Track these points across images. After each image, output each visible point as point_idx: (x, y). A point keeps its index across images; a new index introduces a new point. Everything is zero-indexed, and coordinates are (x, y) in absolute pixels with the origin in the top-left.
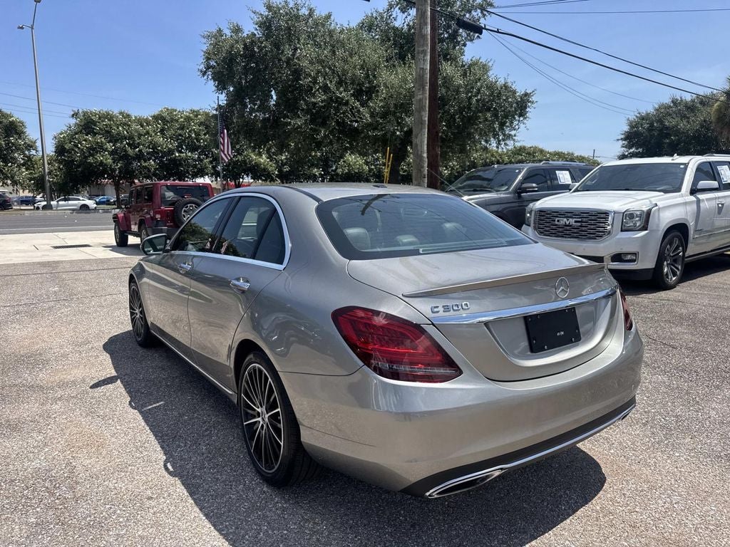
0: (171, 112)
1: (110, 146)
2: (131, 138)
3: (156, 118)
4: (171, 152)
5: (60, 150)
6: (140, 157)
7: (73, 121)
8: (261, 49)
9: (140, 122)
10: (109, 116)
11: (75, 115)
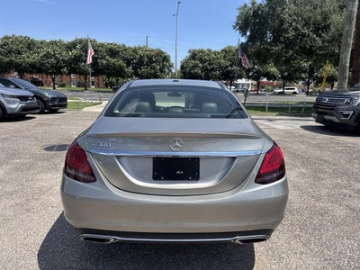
0: (229, 47)
1: (201, 65)
2: (210, 61)
3: (223, 51)
4: (227, 67)
5: (182, 67)
6: (213, 69)
7: (189, 54)
8: (263, 11)
9: (215, 53)
10: (202, 51)
11: (190, 51)
